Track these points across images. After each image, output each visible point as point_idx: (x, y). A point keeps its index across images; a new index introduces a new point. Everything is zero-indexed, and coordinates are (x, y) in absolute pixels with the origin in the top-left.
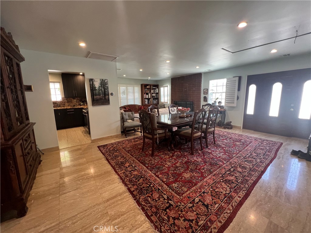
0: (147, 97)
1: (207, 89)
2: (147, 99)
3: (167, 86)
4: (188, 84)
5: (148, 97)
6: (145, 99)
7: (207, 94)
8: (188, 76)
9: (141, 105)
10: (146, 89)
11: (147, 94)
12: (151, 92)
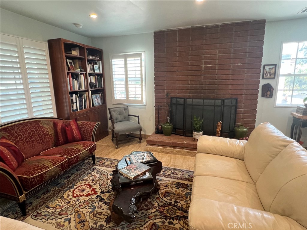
0: (76, 89)
1: (276, 65)
2: (76, 93)
3: (140, 55)
4: (217, 51)
5: (80, 86)
6: (71, 93)
7: (274, 78)
8: (217, 26)
9: (56, 117)
10: (68, 61)
11: (75, 76)
12: (86, 70)
